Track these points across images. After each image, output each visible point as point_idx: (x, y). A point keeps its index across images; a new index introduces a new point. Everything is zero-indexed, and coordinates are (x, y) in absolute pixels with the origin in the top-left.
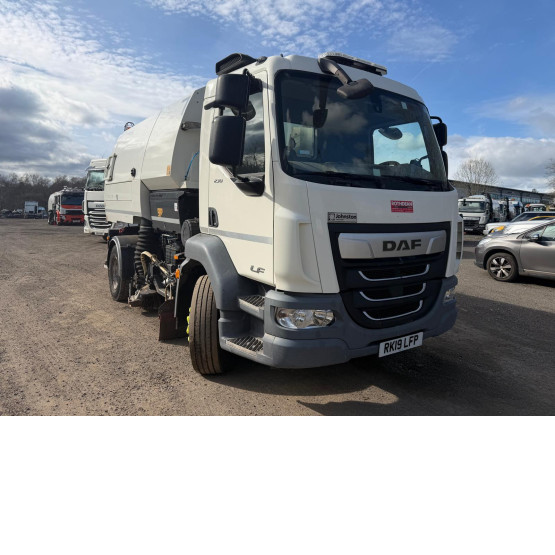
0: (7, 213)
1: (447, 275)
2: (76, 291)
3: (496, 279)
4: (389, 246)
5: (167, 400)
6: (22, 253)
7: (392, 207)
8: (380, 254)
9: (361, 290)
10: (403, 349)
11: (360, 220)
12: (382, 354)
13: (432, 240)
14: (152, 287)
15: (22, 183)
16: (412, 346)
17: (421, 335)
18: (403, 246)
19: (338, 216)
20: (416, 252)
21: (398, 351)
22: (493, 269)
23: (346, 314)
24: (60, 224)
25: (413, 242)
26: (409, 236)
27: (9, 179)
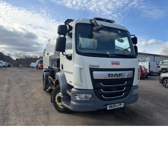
0: (27, 66)
1: (133, 85)
2: (35, 88)
3: (166, 87)
4: (111, 75)
5: (45, 119)
6: (25, 77)
7: (112, 63)
8: (107, 78)
9: (101, 88)
10: (116, 107)
11: (100, 67)
12: (108, 109)
13: (127, 74)
14: (51, 87)
15: (31, 58)
16: (120, 107)
17: (123, 104)
18: (116, 75)
19: (92, 66)
20: (121, 77)
21: (114, 108)
22: (165, 84)
23: (95, 96)
24: (39, 69)
25: (119, 74)
26: (118, 72)
27: (28, 57)
